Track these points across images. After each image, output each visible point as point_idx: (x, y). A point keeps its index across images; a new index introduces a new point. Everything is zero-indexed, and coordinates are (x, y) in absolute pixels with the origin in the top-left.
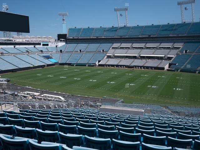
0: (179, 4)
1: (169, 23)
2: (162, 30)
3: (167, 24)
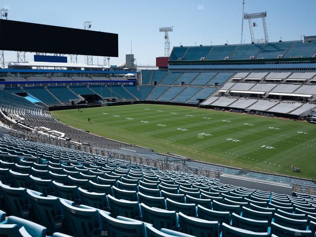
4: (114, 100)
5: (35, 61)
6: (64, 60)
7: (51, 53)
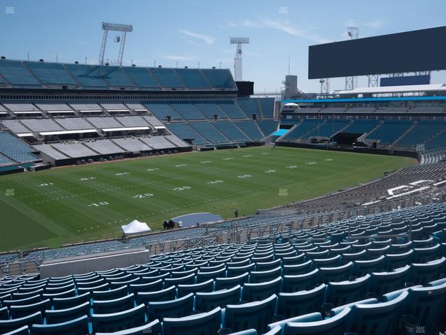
0: (106, 27)
1: (77, 62)
2: (80, 76)
3: (74, 63)
4: (375, 144)
5: (381, 86)
6: (426, 80)
7: (408, 71)
